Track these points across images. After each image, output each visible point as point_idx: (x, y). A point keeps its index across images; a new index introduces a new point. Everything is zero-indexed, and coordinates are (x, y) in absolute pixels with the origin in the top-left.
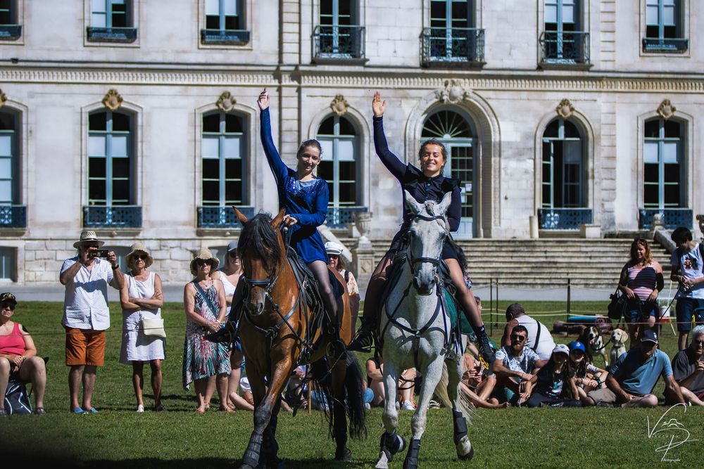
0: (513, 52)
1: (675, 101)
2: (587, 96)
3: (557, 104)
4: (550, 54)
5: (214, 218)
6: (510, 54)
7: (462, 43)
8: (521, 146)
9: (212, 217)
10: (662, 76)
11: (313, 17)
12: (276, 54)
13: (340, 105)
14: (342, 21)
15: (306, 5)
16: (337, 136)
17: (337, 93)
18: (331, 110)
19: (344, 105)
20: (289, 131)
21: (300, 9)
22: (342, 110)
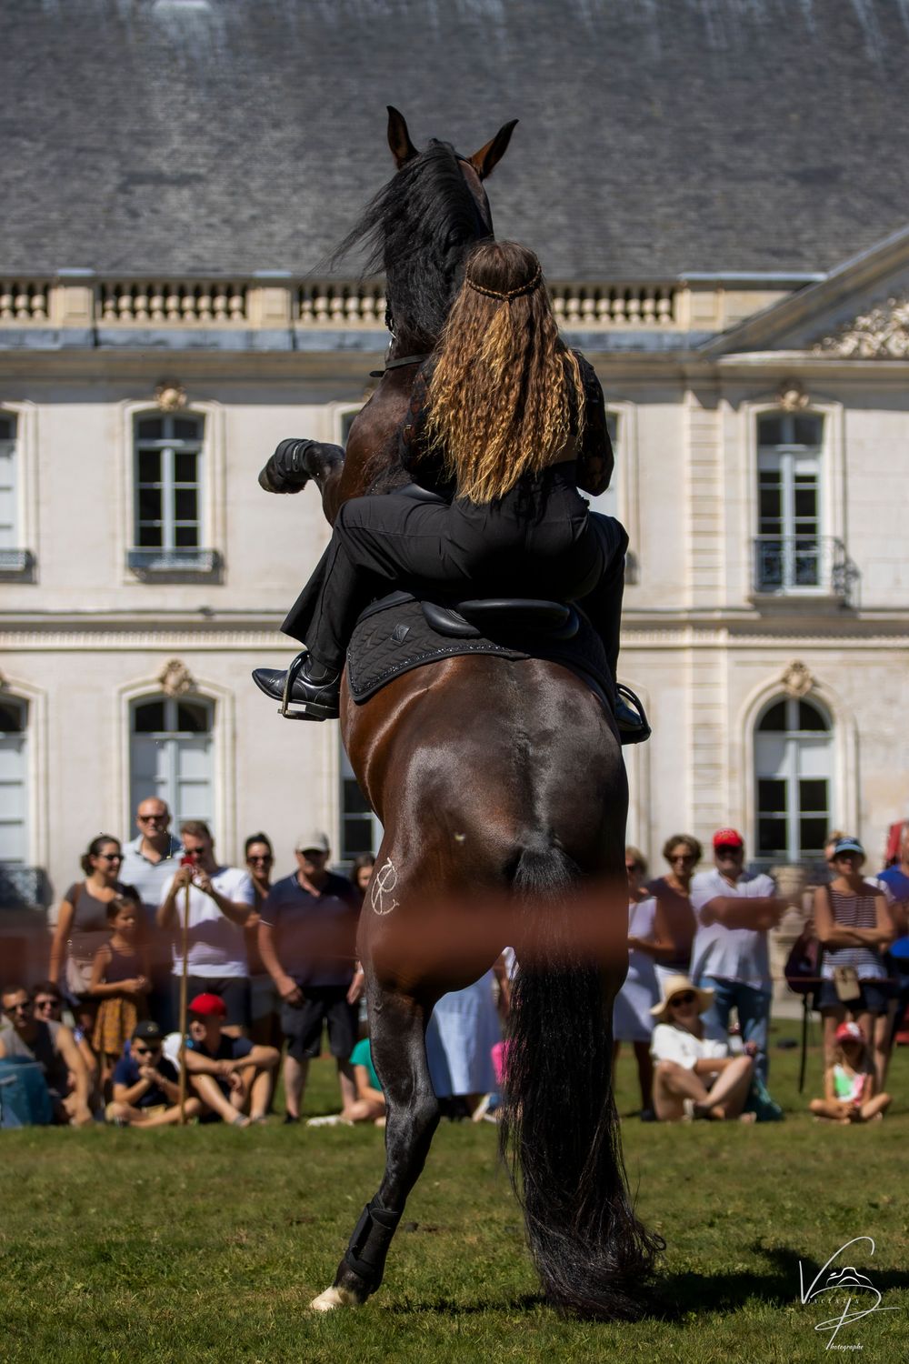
11: (746, 522)
12: (678, 589)
13: (795, 680)
14: (800, 529)
15: (731, 501)
16: (794, 733)
17: (791, 657)
18: (780, 688)
19: (804, 680)
20: (704, 726)
21: (721, 510)
22: (800, 687)
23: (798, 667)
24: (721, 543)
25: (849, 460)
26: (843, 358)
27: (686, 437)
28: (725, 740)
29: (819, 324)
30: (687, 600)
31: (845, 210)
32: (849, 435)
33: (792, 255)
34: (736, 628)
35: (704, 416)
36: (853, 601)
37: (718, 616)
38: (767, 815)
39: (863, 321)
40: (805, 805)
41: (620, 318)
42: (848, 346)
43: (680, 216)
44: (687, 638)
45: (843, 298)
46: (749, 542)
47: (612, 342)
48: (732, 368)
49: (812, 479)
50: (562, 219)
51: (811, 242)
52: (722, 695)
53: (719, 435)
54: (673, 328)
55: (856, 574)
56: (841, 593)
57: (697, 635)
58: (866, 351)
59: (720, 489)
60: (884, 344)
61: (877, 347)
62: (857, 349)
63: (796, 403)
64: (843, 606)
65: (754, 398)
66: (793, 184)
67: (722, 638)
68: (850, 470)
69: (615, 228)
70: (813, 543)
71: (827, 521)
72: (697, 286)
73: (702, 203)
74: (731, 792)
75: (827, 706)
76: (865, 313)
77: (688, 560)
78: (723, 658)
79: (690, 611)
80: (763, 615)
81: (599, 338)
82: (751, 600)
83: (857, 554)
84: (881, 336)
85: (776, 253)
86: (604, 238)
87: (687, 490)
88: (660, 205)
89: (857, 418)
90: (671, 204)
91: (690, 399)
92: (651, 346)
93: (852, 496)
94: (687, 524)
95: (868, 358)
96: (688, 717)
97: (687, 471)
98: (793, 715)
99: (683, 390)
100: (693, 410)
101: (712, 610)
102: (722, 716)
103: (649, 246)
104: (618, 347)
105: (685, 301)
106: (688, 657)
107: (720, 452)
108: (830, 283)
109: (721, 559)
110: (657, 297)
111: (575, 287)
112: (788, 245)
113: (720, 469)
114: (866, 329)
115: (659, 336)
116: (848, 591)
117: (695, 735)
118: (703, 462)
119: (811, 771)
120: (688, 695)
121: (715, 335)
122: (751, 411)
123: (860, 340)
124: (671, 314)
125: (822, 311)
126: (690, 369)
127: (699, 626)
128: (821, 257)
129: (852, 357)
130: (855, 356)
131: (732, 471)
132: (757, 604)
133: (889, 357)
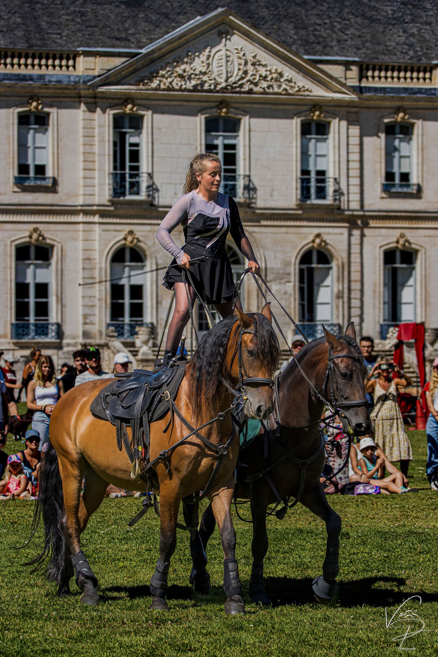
0: (274, 193)
1: (409, 234)
2: (336, 230)
3: (311, 238)
4: (305, 195)
5: (25, 332)
6: (272, 195)
7: (232, 187)
8: (281, 271)
9: (23, 331)
10: (398, 214)
11: (108, 165)
12: (77, 195)
13: (130, 238)
14: (132, 168)
15: (101, 155)
16: (128, 264)
17: (128, 228)
18: (123, 242)
19: (134, 238)
20: (88, 259)
21: (97, 158)
22: (132, 242)
23: (131, 232)
24: (96, 174)
25: (155, 137)
26: (152, 89)
27: (81, 124)
28: (97, 266)
29: (142, 74)
30: (80, 201)
31: (147, 20)
32: (155, 126)
33: (125, 41)
34: (103, 214)
35: (89, 115)
36: (156, 203)
37: (95, 208)
38: (115, 301)
39: (162, 72)
40: (132, 297)
41: (50, 68)
42: (154, 84)
43: (73, 20)
44: (80, 218)
45: (153, 61)
46: (109, 174)
47: (47, 79)
48: (103, 93)
49: (137, 145)
50: (19, 20)
51: (133, 34)
52: (96, 245)
53: (96, 124)
54: (75, 73)
55: (157, 190)
56: (150, 199)
57: (85, 217)
58: (162, 86)
59: (96, 149)
60: (171, 83)
61: (167, 84)
62: (159, 85)
63: (131, 109)
64: (152, 205)
65: (112, 107)
66: (123, 7)
67: (96, 219)
68: (155, 142)
69: (44, 25)
70: (137, 175)
71: (144, 166)
72: (87, 54)
73: (83, 14)
74: (100, 290)
75: (144, 251)
76: (163, 69)
77: (81, 182)
78: (97, 227)
79: (82, 206)
80: (116, 208)
81: (41, 77)
82: (109, 201)
83: (158, 181)
84: (170, 80)
85: (118, 39)
86: (39, 29)
87: (81, 149)
88: (63, 15)
89: (158, 117)
90: (68, 15)
91: (83, 106)
92: (65, 81)
93: (155, 154)
94: (81, 165)
95: (164, 90)
96: (81, 255)
97: (81, 140)
98: (128, 256)
99: (80, 102)
100: (84, 111)
101: (93, 205)
102: (96, 255)
103: (60, 34)
104: (50, 81)
105: (81, 60)
106: (81, 227)
107: (96, 131)
108: (148, 54)
109: (96, 181)
110: (68, 59)
111: (31, 52)
112: (123, 35)
113: (97, 139)
114: (163, 76)
115: (69, 77)
116: (154, 198)
117: (83, 263)
118: (89, 136)
119: (136, 281)
120: (81, 245)
121: (95, 77)
122: (111, 112)
123: (160, 81)
124: (74, 67)
125: (143, 67)
126: (83, 92)
127: (86, 213)
128: (139, 42)
129: (156, 89)
130: (157, 89)
131: (102, 141)
132: (113, 203)
133: (173, 89)
